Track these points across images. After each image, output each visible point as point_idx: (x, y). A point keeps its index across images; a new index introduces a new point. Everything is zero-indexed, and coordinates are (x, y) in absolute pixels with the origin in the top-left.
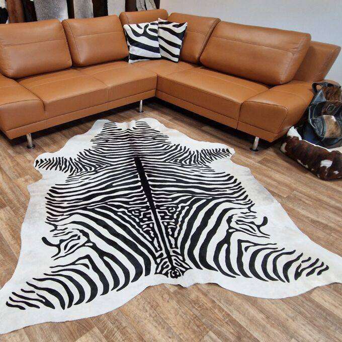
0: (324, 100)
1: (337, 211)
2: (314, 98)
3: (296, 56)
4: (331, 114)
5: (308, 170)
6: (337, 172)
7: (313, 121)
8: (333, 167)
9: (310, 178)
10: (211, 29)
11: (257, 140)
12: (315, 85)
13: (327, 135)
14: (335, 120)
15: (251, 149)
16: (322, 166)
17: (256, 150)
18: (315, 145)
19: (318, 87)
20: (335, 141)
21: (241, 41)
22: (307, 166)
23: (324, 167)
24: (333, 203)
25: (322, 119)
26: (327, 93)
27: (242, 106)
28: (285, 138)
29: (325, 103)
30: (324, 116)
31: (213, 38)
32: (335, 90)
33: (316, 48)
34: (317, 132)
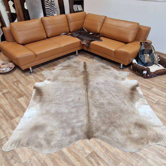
0: (144, 48)
1: (147, 89)
2: (141, 47)
3: (134, 32)
4: (147, 54)
5: (139, 75)
6: (149, 75)
7: (141, 57)
8: (147, 74)
9: (140, 78)
10: (103, 21)
11: (122, 65)
12: (141, 43)
13: (146, 62)
14: (149, 56)
15: (120, 68)
16: (143, 73)
17: (122, 69)
18: (141, 66)
19: (142, 43)
20: (149, 64)
21: (113, 25)
22: (139, 74)
23: (144, 74)
24: (147, 86)
25: (144, 56)
26: (145, 46)
27: (115, 52)
28: (131, 64)
29: (144, 49)
30: (145, 54)
31: (104, 25)
32: (148, 45)
33: (141, 28)
34: (142, 60)
